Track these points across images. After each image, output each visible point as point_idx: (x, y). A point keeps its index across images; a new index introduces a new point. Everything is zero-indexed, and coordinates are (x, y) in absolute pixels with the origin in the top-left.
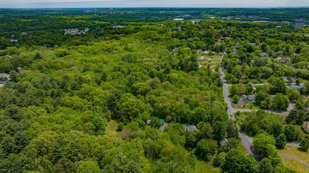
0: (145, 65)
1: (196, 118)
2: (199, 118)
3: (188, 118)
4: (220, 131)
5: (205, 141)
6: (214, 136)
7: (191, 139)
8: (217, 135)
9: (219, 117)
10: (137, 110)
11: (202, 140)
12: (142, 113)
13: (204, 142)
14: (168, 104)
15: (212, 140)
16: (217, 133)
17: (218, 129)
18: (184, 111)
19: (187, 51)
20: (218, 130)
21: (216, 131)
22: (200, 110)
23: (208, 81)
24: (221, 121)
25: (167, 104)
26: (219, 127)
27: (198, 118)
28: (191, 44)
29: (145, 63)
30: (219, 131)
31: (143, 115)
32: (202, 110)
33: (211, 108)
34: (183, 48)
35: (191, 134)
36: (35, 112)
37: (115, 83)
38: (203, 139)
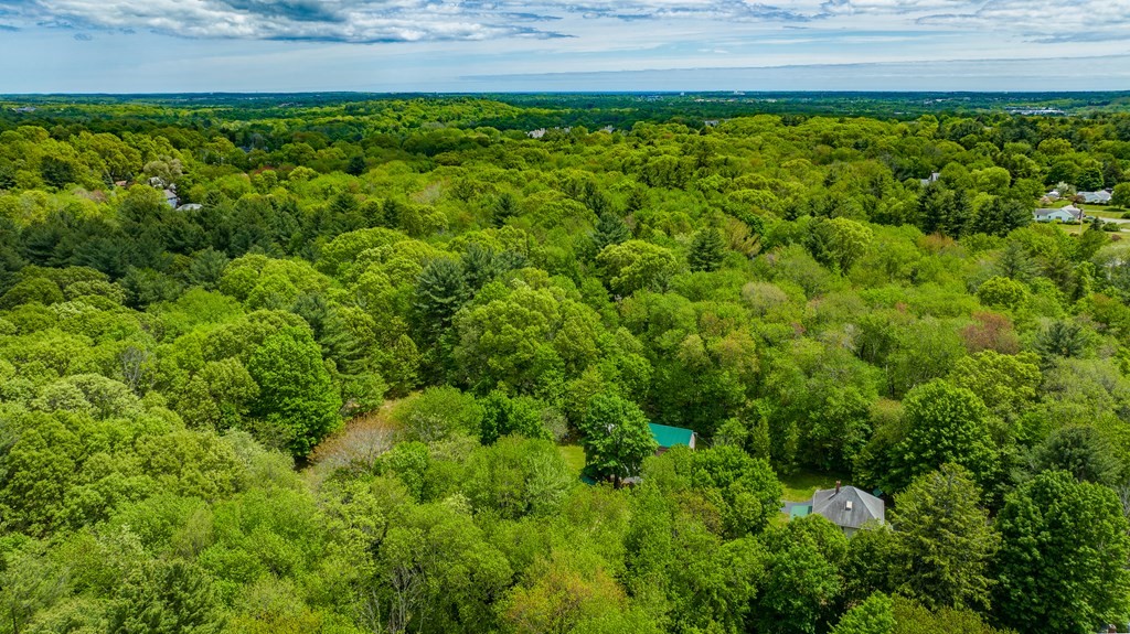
0: (733, 199)
1: (906, 451)
2: (925, 448)
3: (855, 445)
4: (1058, 559)
5: (896, 615)
6: (999, 594)
7: (800, 570)
8: (1027, 590)
9: (1077, 443)
10: (545, 349)
11: (876, 599)
12: (569, 375)
13: (889, 617)
14: (737, 341)
15: (974, 619)
16: (1035, 574)
17: (1046, 536)
18: (832, 395)
19: (987, 180)
20: (1041, 546)
21: (1026, 548)
22: (941, 394)
23: (1063, 276)
24: (1087, 473)
25: (735, 345)
26: (1055, 525)
27: (918, 453)
28: (1021, 160)
29: (733, 193)
30: (1056, 551)
31: (573, 384)
32: (951, 399)
33: (1030, 398)
34: (970, 170)
35: (806, 535)
36: (62, 288)
37: (521, 236)
38: (888, 591)
